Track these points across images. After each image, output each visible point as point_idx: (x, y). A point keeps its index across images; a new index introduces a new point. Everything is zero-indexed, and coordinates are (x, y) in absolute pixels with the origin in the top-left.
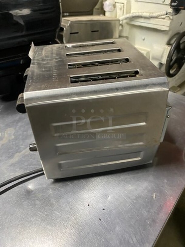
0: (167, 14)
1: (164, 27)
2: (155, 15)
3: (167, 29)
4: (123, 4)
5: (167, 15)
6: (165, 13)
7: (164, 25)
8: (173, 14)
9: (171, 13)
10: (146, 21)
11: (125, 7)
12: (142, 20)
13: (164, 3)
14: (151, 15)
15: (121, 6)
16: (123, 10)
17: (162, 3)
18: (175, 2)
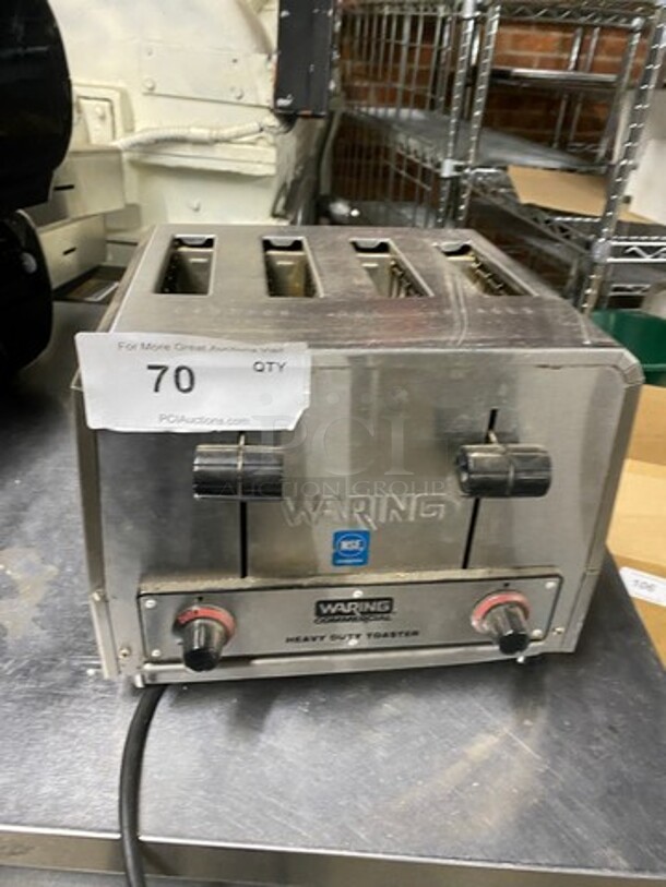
0: (261, 130)
1: (259, 166)
2: (226, 133)
3: (271, 171)
4: (106, 104)
5: (263, 134)
6: (258, 128)
7: (259, 162)
8: (282, 129)
9: (273, 127)
10: (198, 151)
11: (117, 110)
12: (187, 150)
13: (242, 101)
14: (214, 134)
15: (103, 108)
16: (113, 123)
17: (235, 100)
18: (284, 97)
